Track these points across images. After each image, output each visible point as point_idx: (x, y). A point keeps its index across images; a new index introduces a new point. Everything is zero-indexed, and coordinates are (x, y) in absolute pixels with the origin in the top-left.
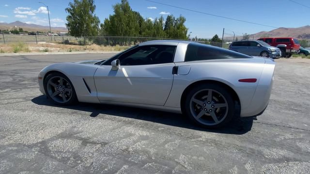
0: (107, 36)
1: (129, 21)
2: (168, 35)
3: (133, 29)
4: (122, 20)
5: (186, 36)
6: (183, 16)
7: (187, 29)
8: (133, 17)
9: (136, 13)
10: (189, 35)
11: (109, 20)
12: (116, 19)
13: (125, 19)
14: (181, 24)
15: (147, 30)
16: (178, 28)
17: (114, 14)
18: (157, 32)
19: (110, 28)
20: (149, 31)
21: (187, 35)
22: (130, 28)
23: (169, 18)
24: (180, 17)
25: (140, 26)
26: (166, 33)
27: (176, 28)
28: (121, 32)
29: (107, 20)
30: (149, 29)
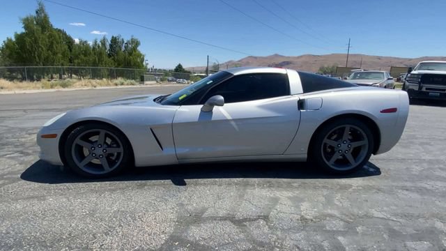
0: (10, 65)
1: (52, 43)
2: (116, 64)
3: (60, 55)
4: (40, 42)
5: (143, 66)
6: (135, 37)
7: (144, 56)
8: (57, 37)
9: (60, 30)
10: (147, 64)
11: (14, 39)
12: (28, 40)
13: (43, 39)
14: (135, 49)
15: (82, 56)
16: (130, 54)
17: (24, 31)
18: (99, 59)
19: (18, 53)
20: (86, 58)
21: (144, 63)
22: (55, 54)
23: (114, 40)
24: (132, 39)
25: (71, 51)
26: (112, 61)
27: (127, 54)
28: (38, 60)
29: (10, 40)
30: (85, 55)
